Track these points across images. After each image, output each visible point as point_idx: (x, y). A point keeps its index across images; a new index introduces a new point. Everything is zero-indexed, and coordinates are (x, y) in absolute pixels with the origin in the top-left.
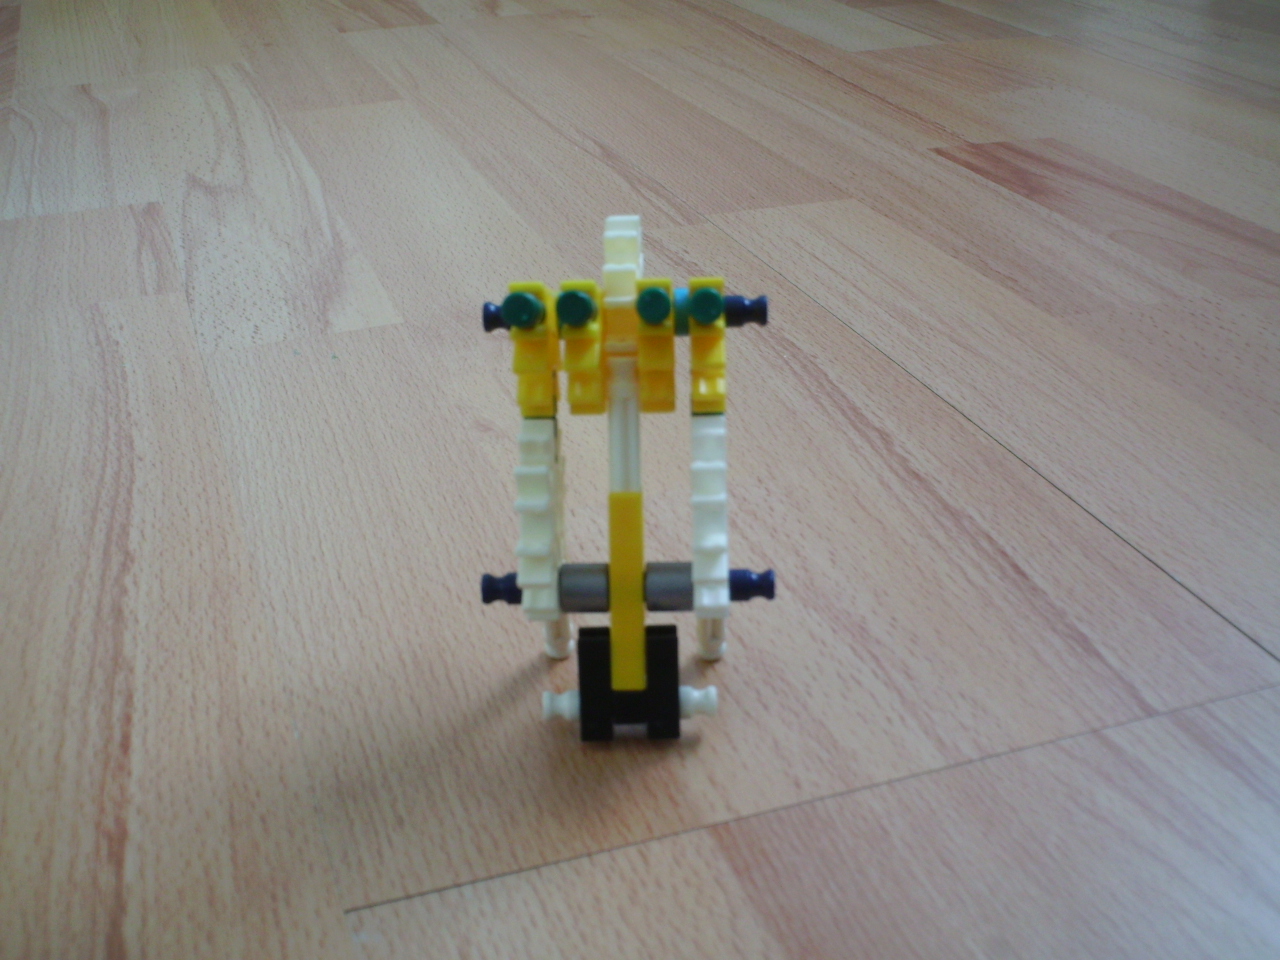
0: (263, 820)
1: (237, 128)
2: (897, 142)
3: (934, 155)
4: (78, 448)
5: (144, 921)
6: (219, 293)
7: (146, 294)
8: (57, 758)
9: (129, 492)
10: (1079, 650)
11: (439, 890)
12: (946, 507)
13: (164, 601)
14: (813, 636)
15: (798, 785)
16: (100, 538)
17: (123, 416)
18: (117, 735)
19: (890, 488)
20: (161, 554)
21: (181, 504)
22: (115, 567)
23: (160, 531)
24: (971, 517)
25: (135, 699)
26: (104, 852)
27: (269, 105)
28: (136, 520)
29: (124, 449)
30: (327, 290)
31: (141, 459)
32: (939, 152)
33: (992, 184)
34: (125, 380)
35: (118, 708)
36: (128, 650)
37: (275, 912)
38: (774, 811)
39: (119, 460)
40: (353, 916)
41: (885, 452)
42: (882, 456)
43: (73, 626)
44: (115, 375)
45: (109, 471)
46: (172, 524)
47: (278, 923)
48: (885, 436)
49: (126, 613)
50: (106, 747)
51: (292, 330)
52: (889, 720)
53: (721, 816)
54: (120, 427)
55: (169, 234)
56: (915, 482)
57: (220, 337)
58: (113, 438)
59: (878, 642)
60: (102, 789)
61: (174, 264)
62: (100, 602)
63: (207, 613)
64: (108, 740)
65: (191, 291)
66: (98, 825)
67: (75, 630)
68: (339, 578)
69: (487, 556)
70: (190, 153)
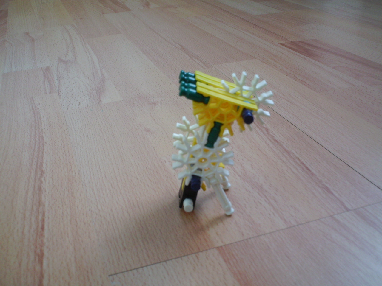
0: (84, 249)
1: (73, 44)
2: (269, 42)
3: (280, 45)
4: (27, 140)
5: (49, 280)
6: (68, 93)
7: (47, 94)
8: (23, 232)
9: (43, 153)
10: (326, 192)
11: (136, 269)
12: (286, 150)
13: (53, 185)
14: (246, 190)
15: (243, 235)
16: (34, 166)
17: (40, 130)
18: (40, 225)
19: (269, 145)
20: (52, 171)
21: (58, 156)
22: (39, 175)
23: (52, 164)
24: (293, 153)
25: (45, 214)
26: (37, 260)
27: (82, 37)
28: (45, 161)
29: (41, 140)
30: (100, 91)
31: (46, 143)
32: (282, 44)
33: (297, 53)
34: (41, 119)
35: (40, 217)
36: (43, 200)
37: (88, 276)
38: (236, 242)
39: (39, 143)
40: (111, 277)
41: (267, 134)
42: (266, 136)
43: (27, 193)
44: (38, 118)
45: (37, 147)
46: (56, 162)
47: (89, 280)
48: (267, 130)
49: (42, 189)
50: (37, 229)
51: (90, 103)
52: (270, 214)
53: (220, 244)
54: (40, 134)
55: (53, 76)
56: (276, 143)
57: (69, 106)
58: (37, 137)
59: (266, 191)
60: (36, 241)
61: (55, 85)
62: (34, 186)
63: (66, 188)
64: (38, 227)
65: (60, 93)
66: (35, 252)
67: (27, 194)
68: (105, 176)
69: (149, 169)
70: (59, 51)
